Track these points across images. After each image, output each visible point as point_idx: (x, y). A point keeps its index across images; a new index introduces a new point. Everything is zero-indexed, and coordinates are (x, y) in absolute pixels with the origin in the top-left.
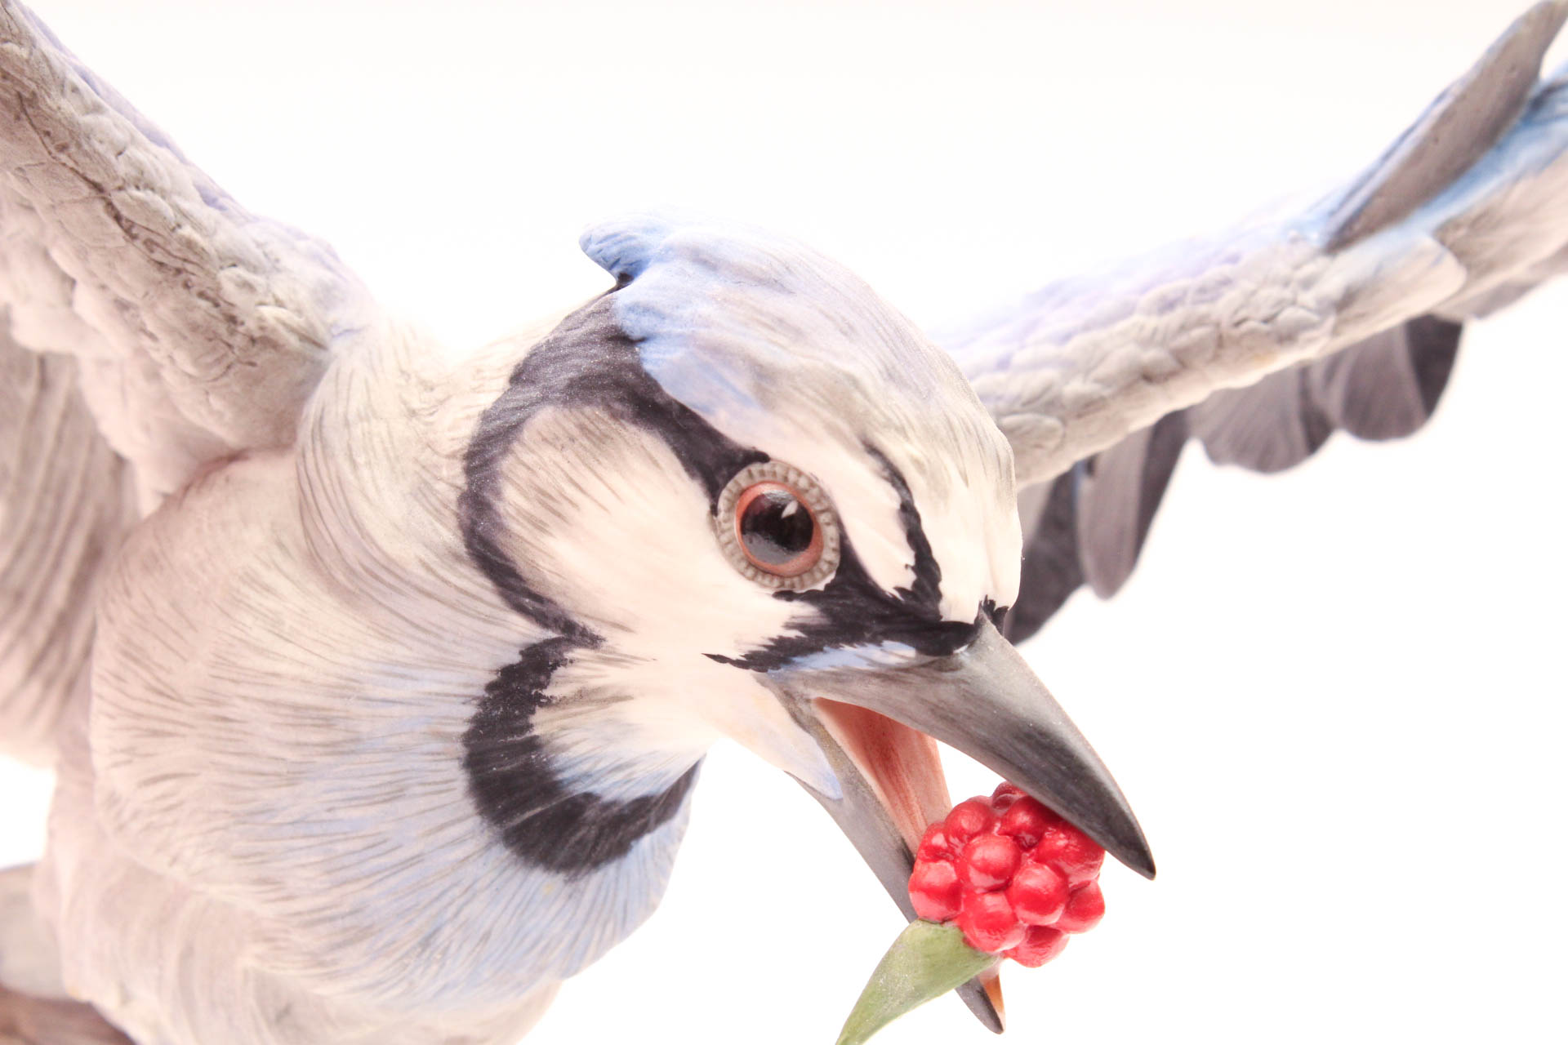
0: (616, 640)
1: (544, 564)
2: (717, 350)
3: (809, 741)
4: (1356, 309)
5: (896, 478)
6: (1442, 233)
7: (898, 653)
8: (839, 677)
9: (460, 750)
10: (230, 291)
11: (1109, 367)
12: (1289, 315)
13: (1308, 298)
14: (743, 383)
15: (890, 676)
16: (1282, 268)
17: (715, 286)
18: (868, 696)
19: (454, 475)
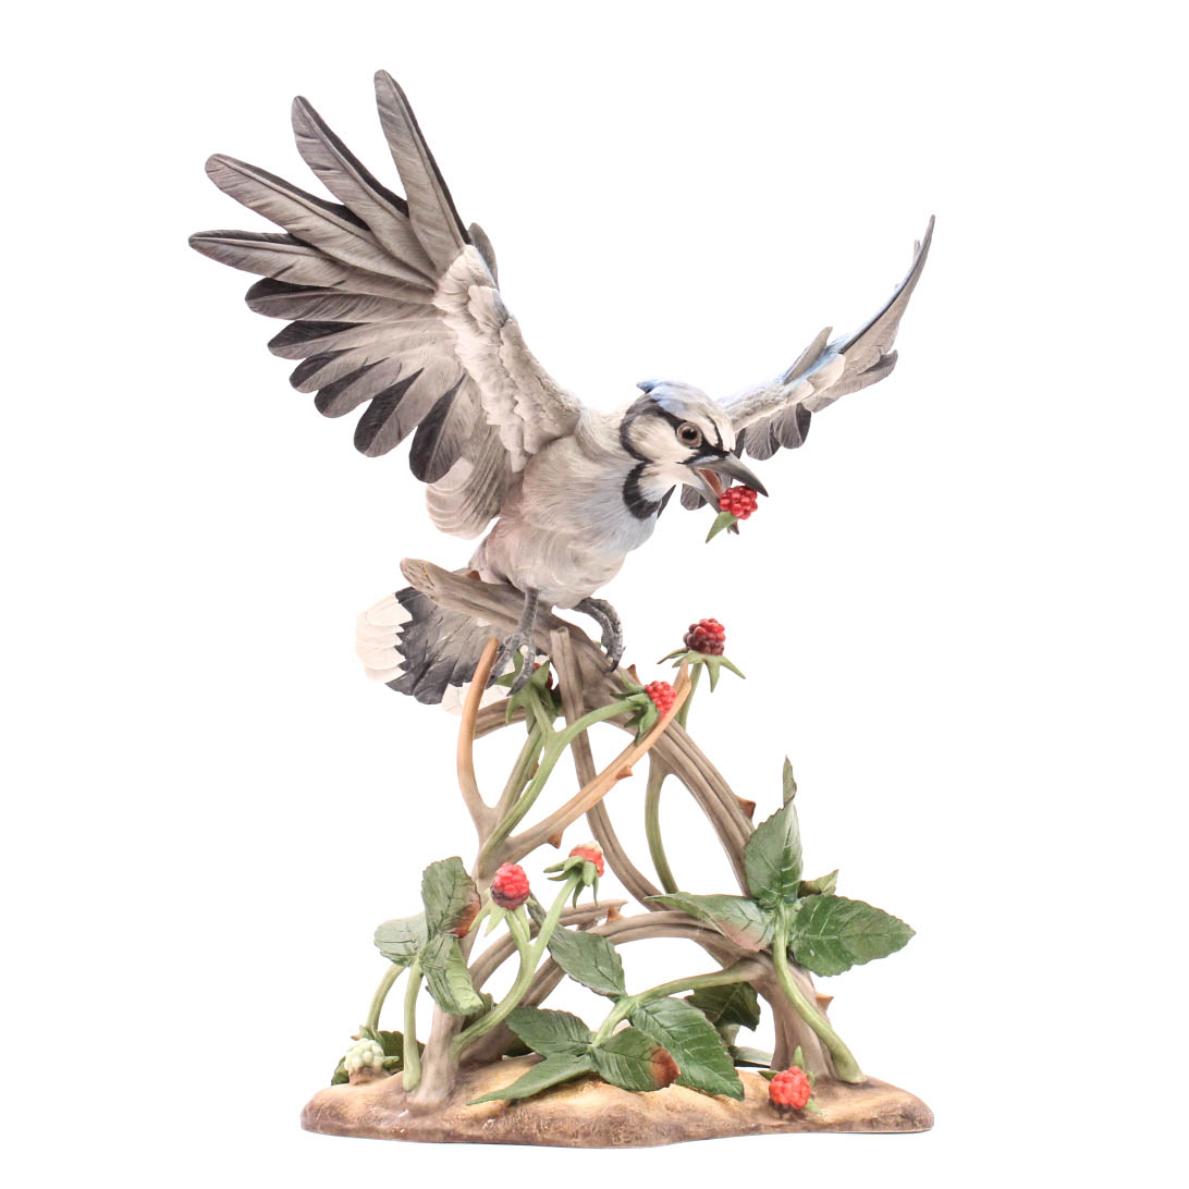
0: (658, 462)
1: (641, 448)
2: (675, 400)
3: (698, 479)
4: (793, 396)
5: (713, 422)
6: (808, 379)
7: (715, 458)
8: (704, 464)
9: (622, 489)
10: (563, 400)
11: (738, 413)
12: (777, 398)
13: (781, 394)
14: (681, 407)
15: (713, 462)
16: (775, 388)
17: (672, 389)
18: (709, 468)
19: (618, 433)
